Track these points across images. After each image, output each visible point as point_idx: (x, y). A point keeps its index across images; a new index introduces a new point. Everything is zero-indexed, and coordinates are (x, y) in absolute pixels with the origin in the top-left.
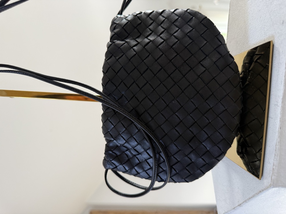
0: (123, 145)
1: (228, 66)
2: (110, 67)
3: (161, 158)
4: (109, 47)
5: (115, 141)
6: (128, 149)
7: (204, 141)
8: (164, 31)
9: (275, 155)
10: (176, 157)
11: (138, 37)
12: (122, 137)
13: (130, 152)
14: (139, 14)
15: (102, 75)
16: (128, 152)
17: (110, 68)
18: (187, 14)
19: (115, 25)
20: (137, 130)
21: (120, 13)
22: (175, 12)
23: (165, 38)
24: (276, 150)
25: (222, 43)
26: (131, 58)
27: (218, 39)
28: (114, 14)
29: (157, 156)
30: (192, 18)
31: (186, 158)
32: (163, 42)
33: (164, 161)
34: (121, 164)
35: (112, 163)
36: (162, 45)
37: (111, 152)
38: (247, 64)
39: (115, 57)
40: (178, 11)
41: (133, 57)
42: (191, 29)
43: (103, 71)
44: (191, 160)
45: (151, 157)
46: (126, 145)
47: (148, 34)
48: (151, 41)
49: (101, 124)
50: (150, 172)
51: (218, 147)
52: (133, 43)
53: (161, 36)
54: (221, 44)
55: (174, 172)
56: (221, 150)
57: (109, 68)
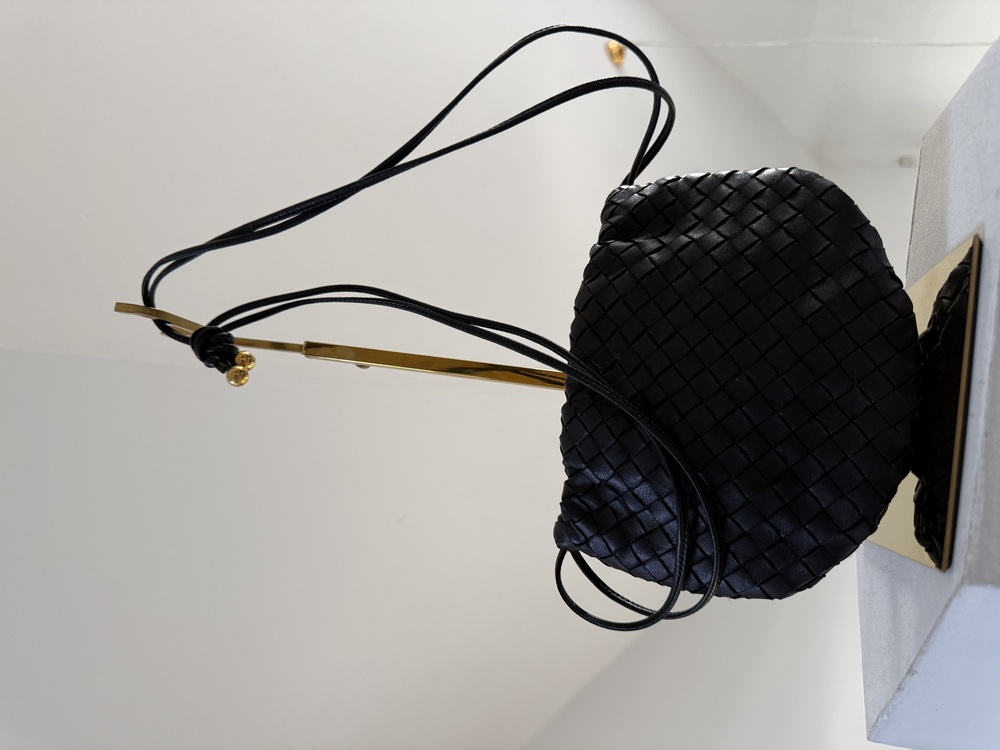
0: (605, 484)
1: (882, 301)
2: (593, 297)
3: (700, 520)
4: (594, 253)
5: (587, 471)
6: (620, 495)
7: (814, 484)
8: (726, 219)
9: (974, 501)
10: (738, 521)
11: (664, 233)
12: (606, 459)
13: (624, 504)
14: (673, 180)
15: (572, 316)
16: (617, 505)
17: (593, 300)
18: (788, 178)
19: (614, 206)
20: (644, 445)
21: (629, 180)
22: (758, 177)
23: (726, 234)
24: (976, 490)
25: (869, 245)
26: (643, 278)
27: (860, 236)
28: (615, 183)
29: (690, 514)
30: (799, 187)
31: (767, 527)
32: (722, 243)
33: (707, 530)
34: (599, 534)
35: (577, 528)
36: (718, 249)
37: (576, 501)
38: (944, 301)
39: (606, 276)
40: (766, 172)
41: (646, 275)
42: (793, 212)
43: (575, 308)
44: (778, 533)
45: (675, 518)
46: (614, 482)
47: (689, 225)
48: (694, 240)
49: (559, 429)
50: (669, 559)
51: (850, 501)
52: (652, 245)
53: (720, 229)
54: (866, 247)
55: (732, 563)
56: (858, 510)
57: (590, 299)
